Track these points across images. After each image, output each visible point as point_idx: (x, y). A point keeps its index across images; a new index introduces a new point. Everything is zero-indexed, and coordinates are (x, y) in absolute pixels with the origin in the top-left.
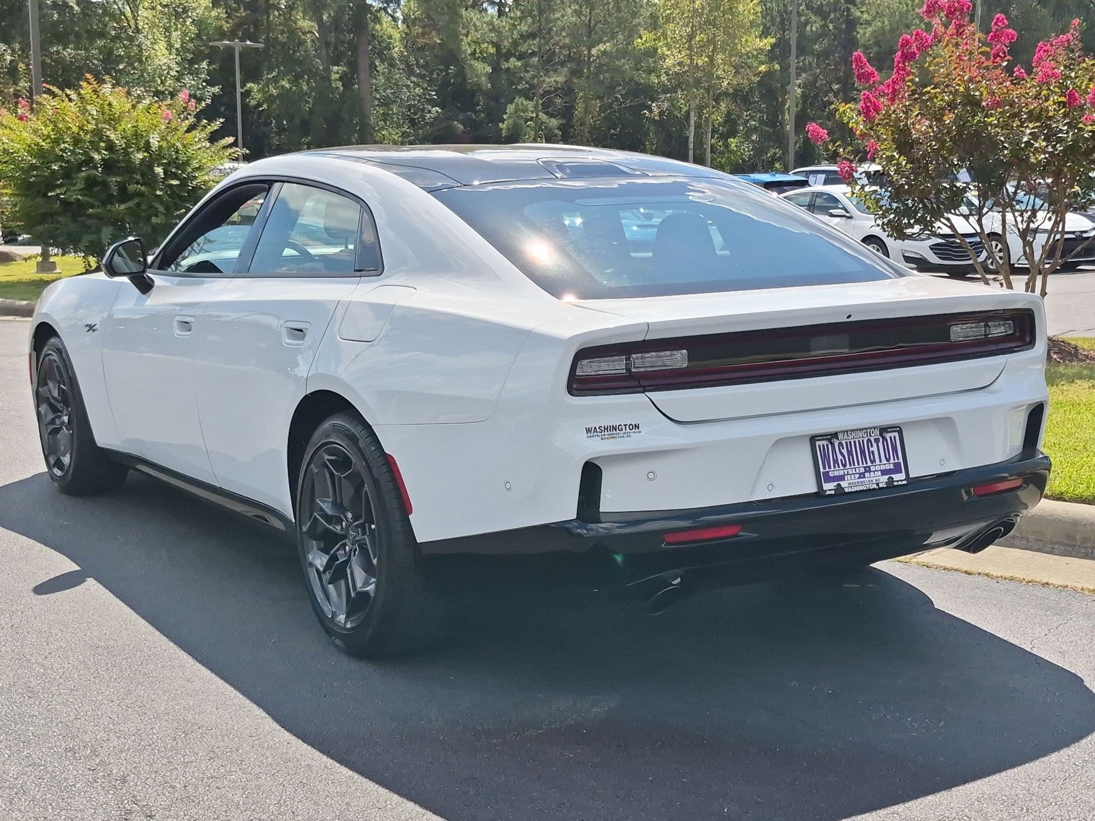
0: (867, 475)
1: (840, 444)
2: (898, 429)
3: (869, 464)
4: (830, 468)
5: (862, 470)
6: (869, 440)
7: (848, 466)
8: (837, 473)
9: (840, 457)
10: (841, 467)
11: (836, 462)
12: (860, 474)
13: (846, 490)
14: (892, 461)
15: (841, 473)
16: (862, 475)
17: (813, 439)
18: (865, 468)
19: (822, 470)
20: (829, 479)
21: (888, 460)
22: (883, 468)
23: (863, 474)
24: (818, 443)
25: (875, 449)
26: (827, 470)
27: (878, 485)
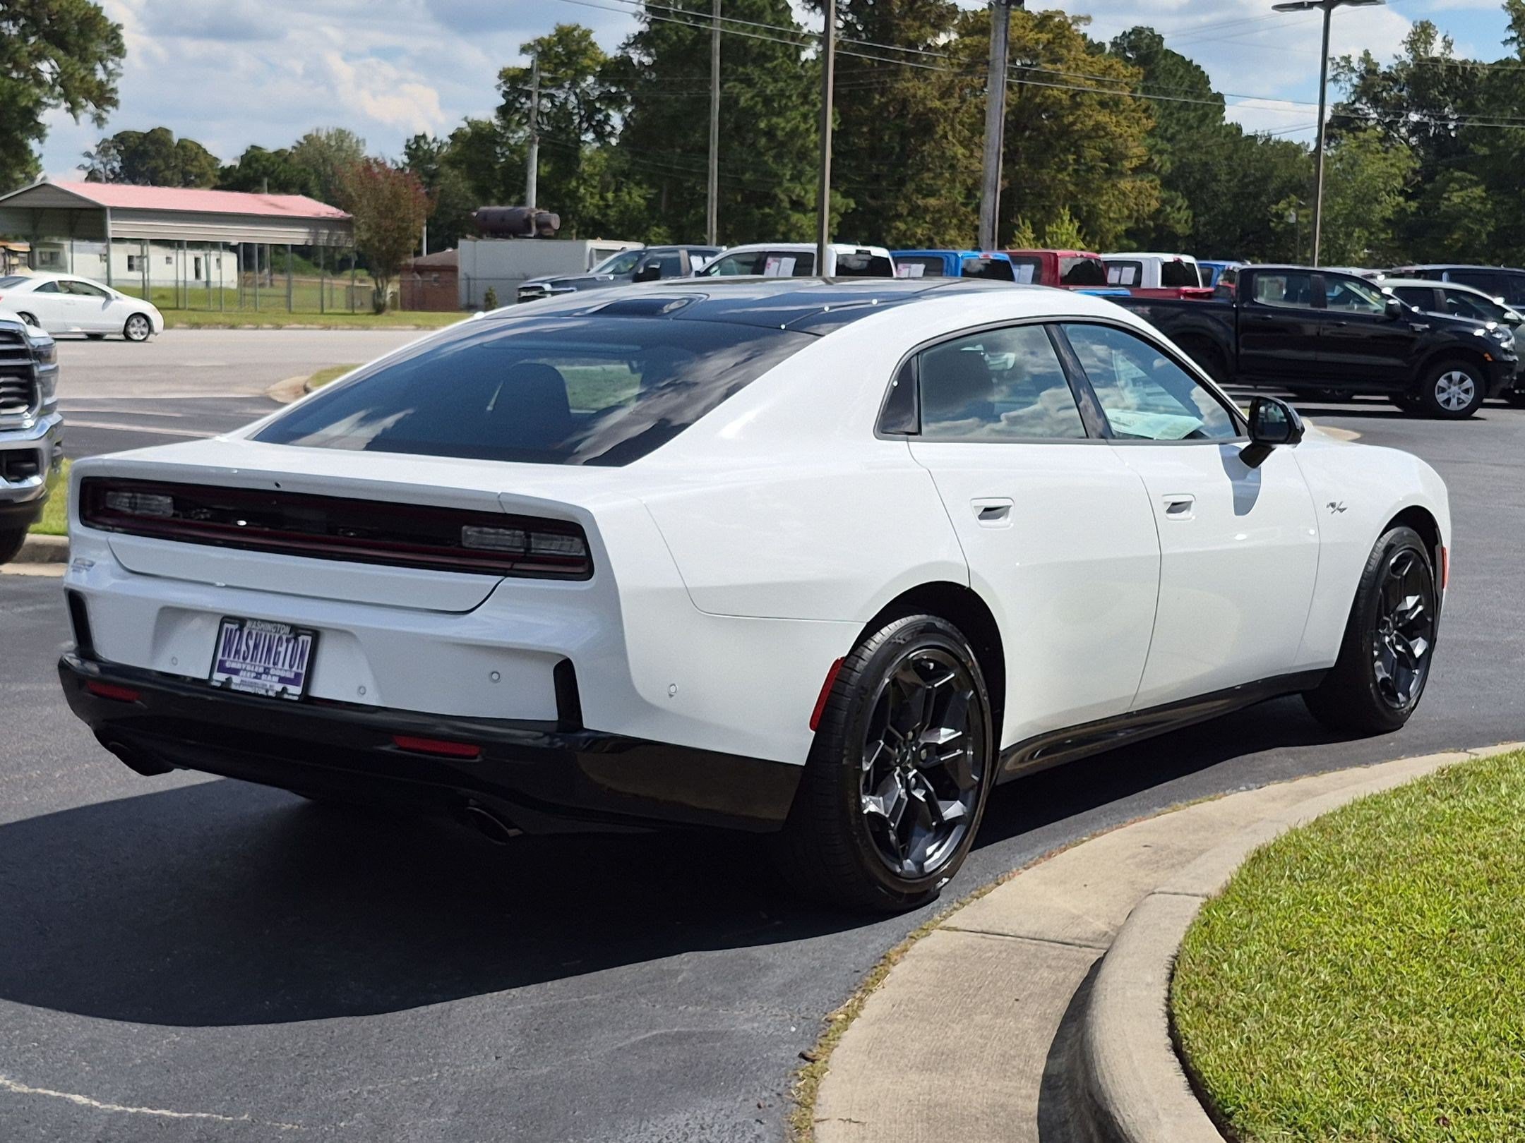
0: (264, 676)
1: (250, 633)
2: (316, 634)
3: (271, 665)
4: (229, 656)
5: (261, 670)
6: (280, 638)
7: (248, 661)
8: (234, 665)
9: (244, 648)
10: (241, 660)
11: (237, 652)
12: (257, 673)
13: (233, 687)
14: (295, 669)
15: (238, 666)
16: (258, 676)
17: (226, 619)
18: (265, 669)
19: (219, 656)
20: (222, 669)
21: (291, 666)
22: (283, 674)
23: (261, 674)
24: (226, 625)
25: (282, 649)
26: (226, 658)
27: (267, 691)
